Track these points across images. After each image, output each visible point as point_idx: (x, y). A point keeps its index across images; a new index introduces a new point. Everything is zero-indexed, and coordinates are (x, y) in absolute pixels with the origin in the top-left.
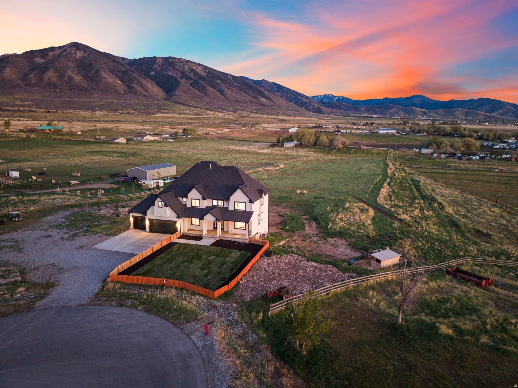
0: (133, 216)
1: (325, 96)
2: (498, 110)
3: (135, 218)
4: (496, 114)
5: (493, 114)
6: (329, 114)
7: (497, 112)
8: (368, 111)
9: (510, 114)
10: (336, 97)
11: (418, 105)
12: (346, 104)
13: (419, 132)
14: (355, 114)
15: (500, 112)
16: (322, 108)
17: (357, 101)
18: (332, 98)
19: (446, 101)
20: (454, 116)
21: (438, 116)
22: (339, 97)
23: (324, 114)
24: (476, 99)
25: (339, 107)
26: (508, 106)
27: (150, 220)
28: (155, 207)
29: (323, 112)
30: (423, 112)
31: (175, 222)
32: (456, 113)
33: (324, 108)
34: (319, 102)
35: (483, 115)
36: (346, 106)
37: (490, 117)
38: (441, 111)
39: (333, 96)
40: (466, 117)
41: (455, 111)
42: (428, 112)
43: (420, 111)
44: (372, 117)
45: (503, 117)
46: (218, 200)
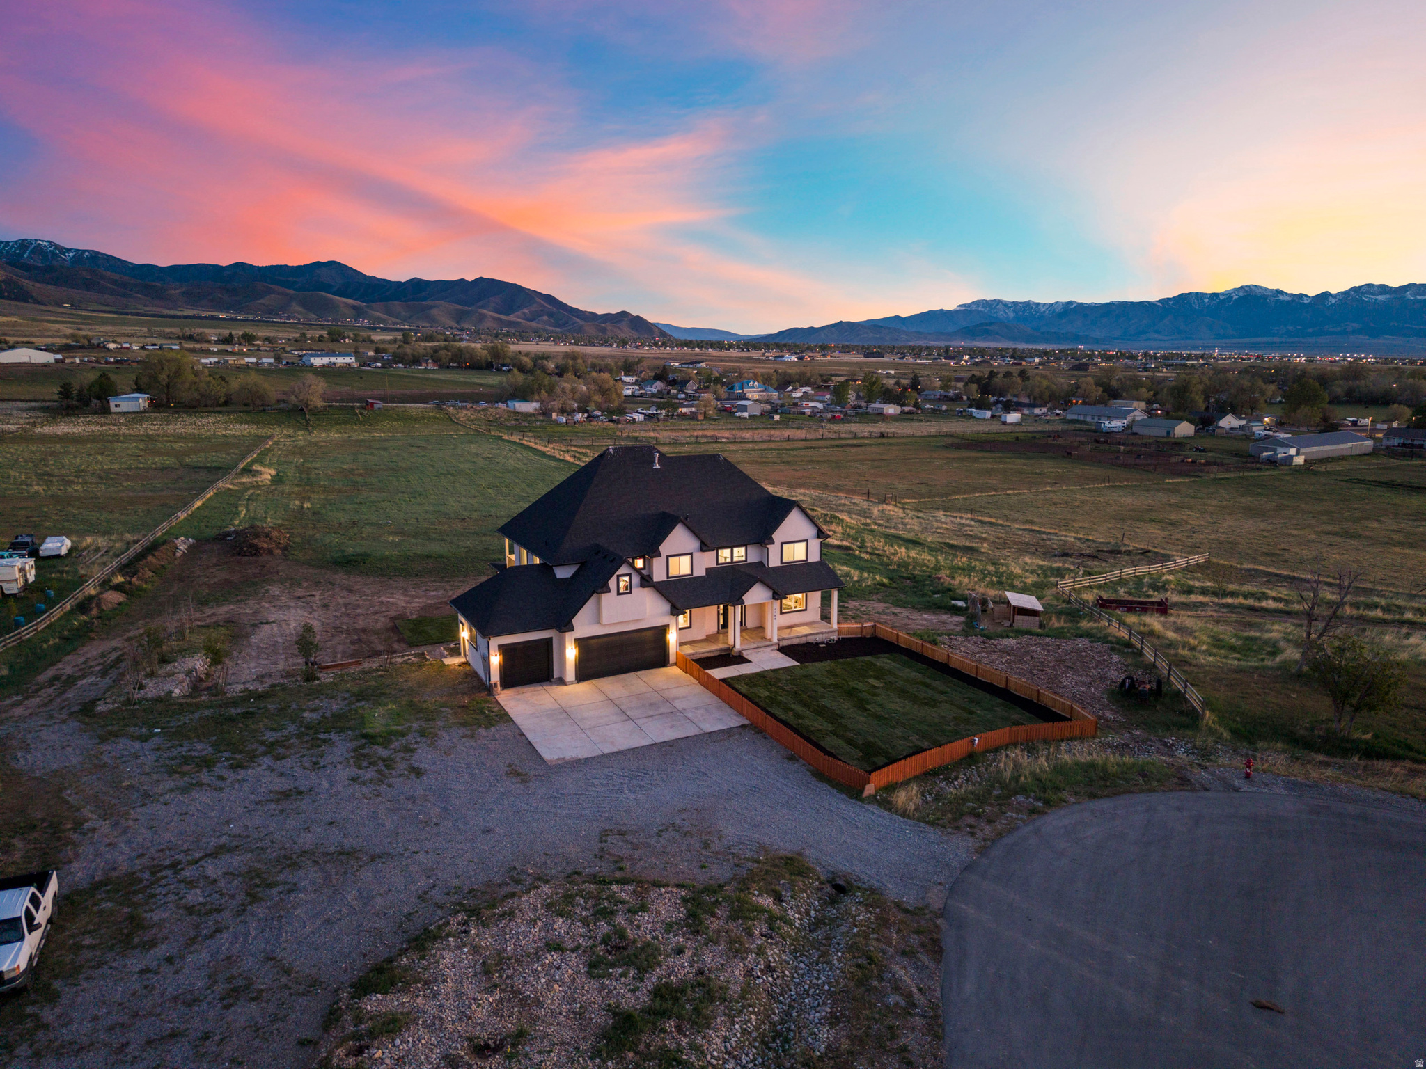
0: (500, 647)
1: (24, 244)
2: (520, 307)
3: (504, 649)
4: (518, 317)
5: (512, 318)
6: (60, 305)
7: (519, 313)
8: (192, 298)
9: (545, 318)
10: (69, 250)
11: (334, 289)
12: (116, 277)
13: (416, 361)
14: (155, 309)
15: (524, 313)
16: (28, 284)
17: (148, 269)
18: (53, 254)
19: (403, 280)
20: (432, 320)
21: (394, 320)
22: (80, 253)
23: (37, 302)
24: (470, 278)
25: (89, 285)
26: (538, 300)
27: (580, 642)
28: (608, 600)
29: (32, 297)
30: (354, 307)
31: (663, 630)
32: (434, 312)
33: (37, 285)
34: (7, 263)
35: (494, 319)
36: (114, 282)
37: (510, 324)
38: (397, 306)
39: (57, 246)
40: (458, 322)
41: (431, 307)
42: (368, 307)
43: (346, 304)
44: (213, 318)
45: (533, 324)
46: (732, 547)
